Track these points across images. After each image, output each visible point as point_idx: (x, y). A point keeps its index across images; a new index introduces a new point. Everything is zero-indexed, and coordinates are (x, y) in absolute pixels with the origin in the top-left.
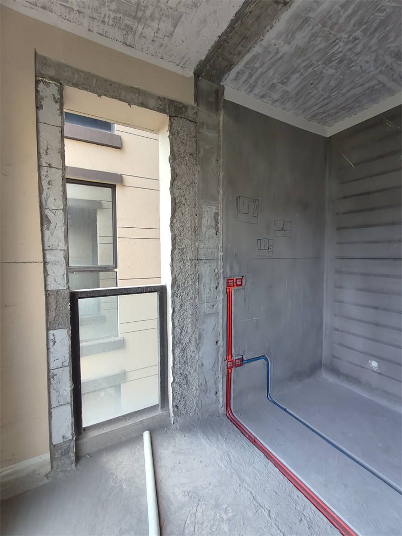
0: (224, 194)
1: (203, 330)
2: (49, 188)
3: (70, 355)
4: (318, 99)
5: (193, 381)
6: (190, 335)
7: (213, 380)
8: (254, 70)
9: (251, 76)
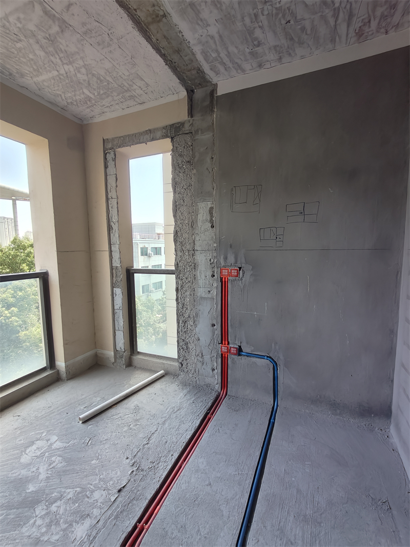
0: (217, 189)
1: (199, 310)
3: (122, 303)
5: (192, 350)
6: (189, 312)
7: (209, 357)
8: (219, 59)
9: (224, 64)
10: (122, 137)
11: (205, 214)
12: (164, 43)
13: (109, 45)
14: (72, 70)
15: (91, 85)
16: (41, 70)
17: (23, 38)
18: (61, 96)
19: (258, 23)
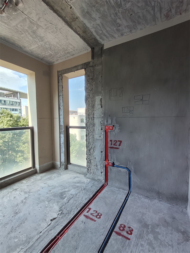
0: (103, 90)
1: (96, 145)
3: (64, 141)
5: (93, 163)
6: (91, 146)
7: (100, 166)
8: (103, 34)
9: (105, 35)
10: (65, 69)
11: (99, 102)
12: (78, 29)
13: (56, 32)
14: (43, 43)
15: (51, 49)
16: (31, 45)
17: (23, 33)
18: (40, 54)
19: (117, 16)
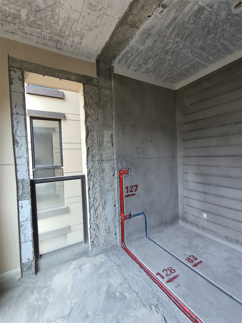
0: (115, 124)
1: (106, 199)
2: (17, 125)
3: (31, 214)
4: (166, 71)
5: (102, 227)
6: (99, 202)
7: (113, 227)
9: (127, 61)
11: (108, 138)
12: (119, 35)
